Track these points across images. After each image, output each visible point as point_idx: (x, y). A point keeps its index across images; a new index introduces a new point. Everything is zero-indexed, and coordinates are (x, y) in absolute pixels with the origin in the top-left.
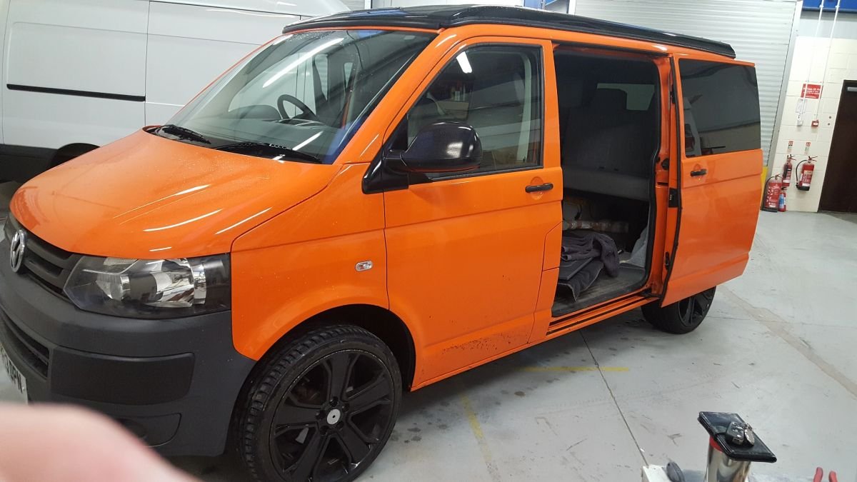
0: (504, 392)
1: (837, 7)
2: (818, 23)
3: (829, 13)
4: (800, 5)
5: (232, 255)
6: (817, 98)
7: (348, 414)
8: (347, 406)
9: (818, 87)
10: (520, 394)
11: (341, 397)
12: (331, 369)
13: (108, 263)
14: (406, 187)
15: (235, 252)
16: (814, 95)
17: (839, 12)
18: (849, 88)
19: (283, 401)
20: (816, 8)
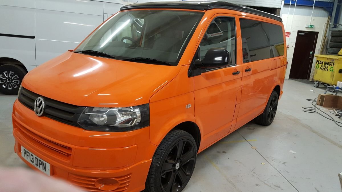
0: (219, 152)
1: (290, 3)
2: (289, 9)
3: (293, 5)
4: (283, 2)
5: (150, 104)
6: (289, 37)
7: (181, 165)
8: (181, 162)
9: (289, 33)
10: (224, 152)
11: (180, 158)
12: (178, 147)
13: (94, 109)
14: (200, 74)
15: (151, 103)
16: (288, 36)
17: (291, 5)
18: (299, 33)
19: (165, 161)
20: (288, 3)
